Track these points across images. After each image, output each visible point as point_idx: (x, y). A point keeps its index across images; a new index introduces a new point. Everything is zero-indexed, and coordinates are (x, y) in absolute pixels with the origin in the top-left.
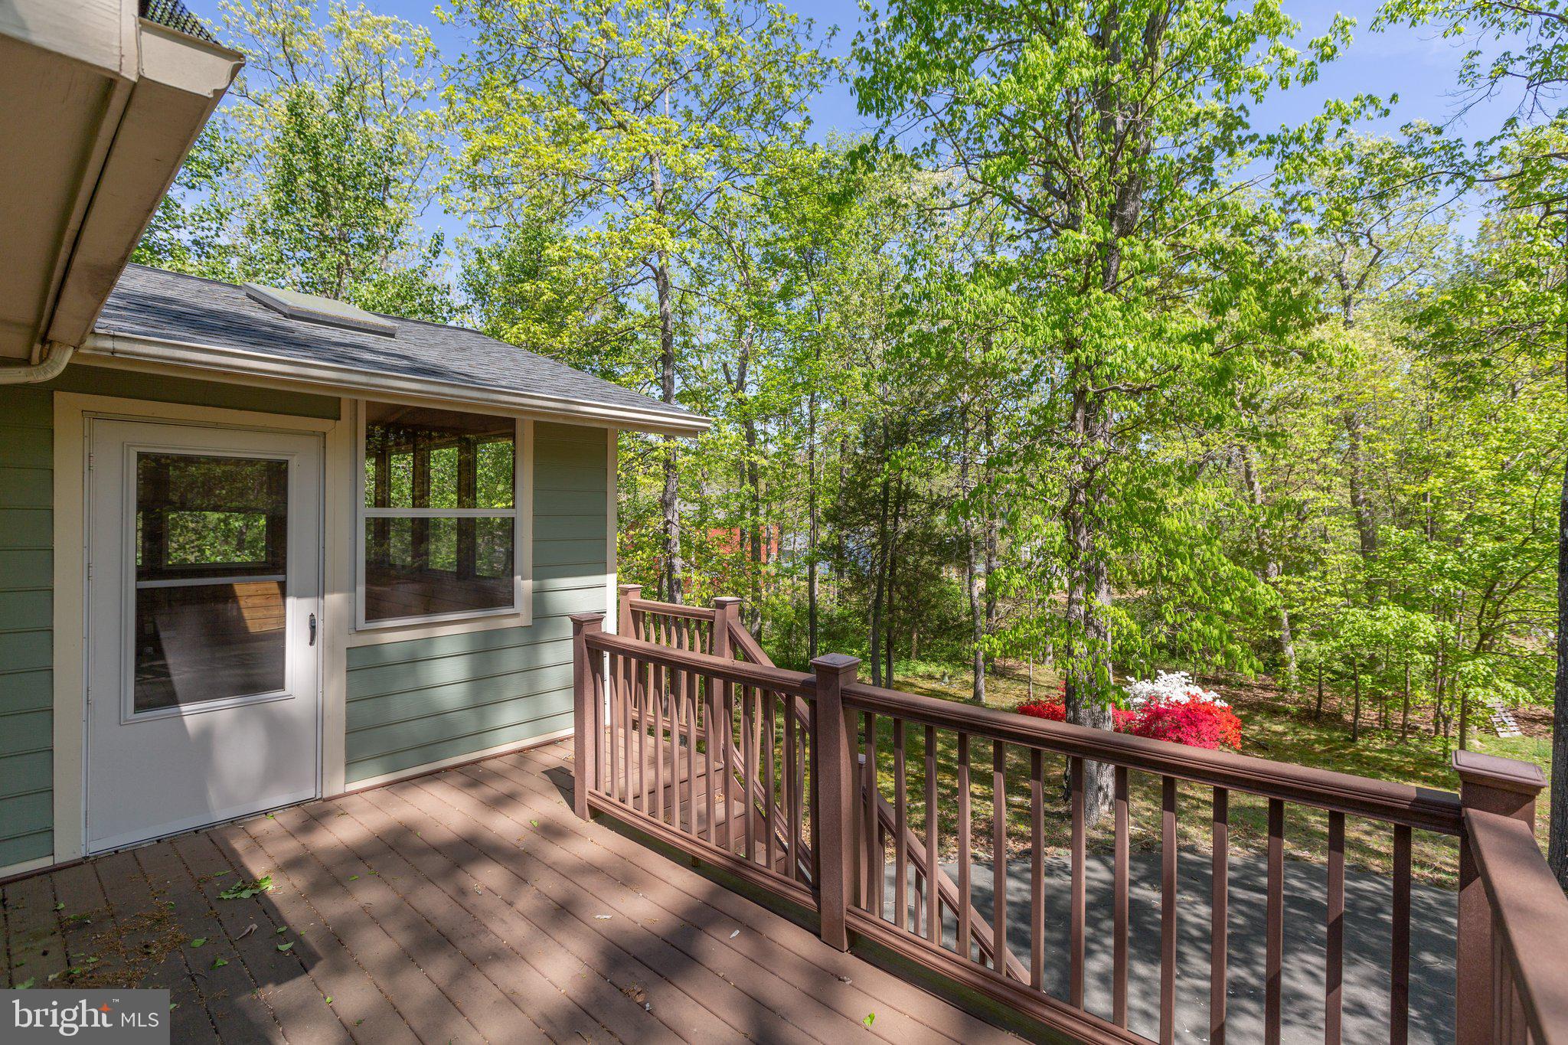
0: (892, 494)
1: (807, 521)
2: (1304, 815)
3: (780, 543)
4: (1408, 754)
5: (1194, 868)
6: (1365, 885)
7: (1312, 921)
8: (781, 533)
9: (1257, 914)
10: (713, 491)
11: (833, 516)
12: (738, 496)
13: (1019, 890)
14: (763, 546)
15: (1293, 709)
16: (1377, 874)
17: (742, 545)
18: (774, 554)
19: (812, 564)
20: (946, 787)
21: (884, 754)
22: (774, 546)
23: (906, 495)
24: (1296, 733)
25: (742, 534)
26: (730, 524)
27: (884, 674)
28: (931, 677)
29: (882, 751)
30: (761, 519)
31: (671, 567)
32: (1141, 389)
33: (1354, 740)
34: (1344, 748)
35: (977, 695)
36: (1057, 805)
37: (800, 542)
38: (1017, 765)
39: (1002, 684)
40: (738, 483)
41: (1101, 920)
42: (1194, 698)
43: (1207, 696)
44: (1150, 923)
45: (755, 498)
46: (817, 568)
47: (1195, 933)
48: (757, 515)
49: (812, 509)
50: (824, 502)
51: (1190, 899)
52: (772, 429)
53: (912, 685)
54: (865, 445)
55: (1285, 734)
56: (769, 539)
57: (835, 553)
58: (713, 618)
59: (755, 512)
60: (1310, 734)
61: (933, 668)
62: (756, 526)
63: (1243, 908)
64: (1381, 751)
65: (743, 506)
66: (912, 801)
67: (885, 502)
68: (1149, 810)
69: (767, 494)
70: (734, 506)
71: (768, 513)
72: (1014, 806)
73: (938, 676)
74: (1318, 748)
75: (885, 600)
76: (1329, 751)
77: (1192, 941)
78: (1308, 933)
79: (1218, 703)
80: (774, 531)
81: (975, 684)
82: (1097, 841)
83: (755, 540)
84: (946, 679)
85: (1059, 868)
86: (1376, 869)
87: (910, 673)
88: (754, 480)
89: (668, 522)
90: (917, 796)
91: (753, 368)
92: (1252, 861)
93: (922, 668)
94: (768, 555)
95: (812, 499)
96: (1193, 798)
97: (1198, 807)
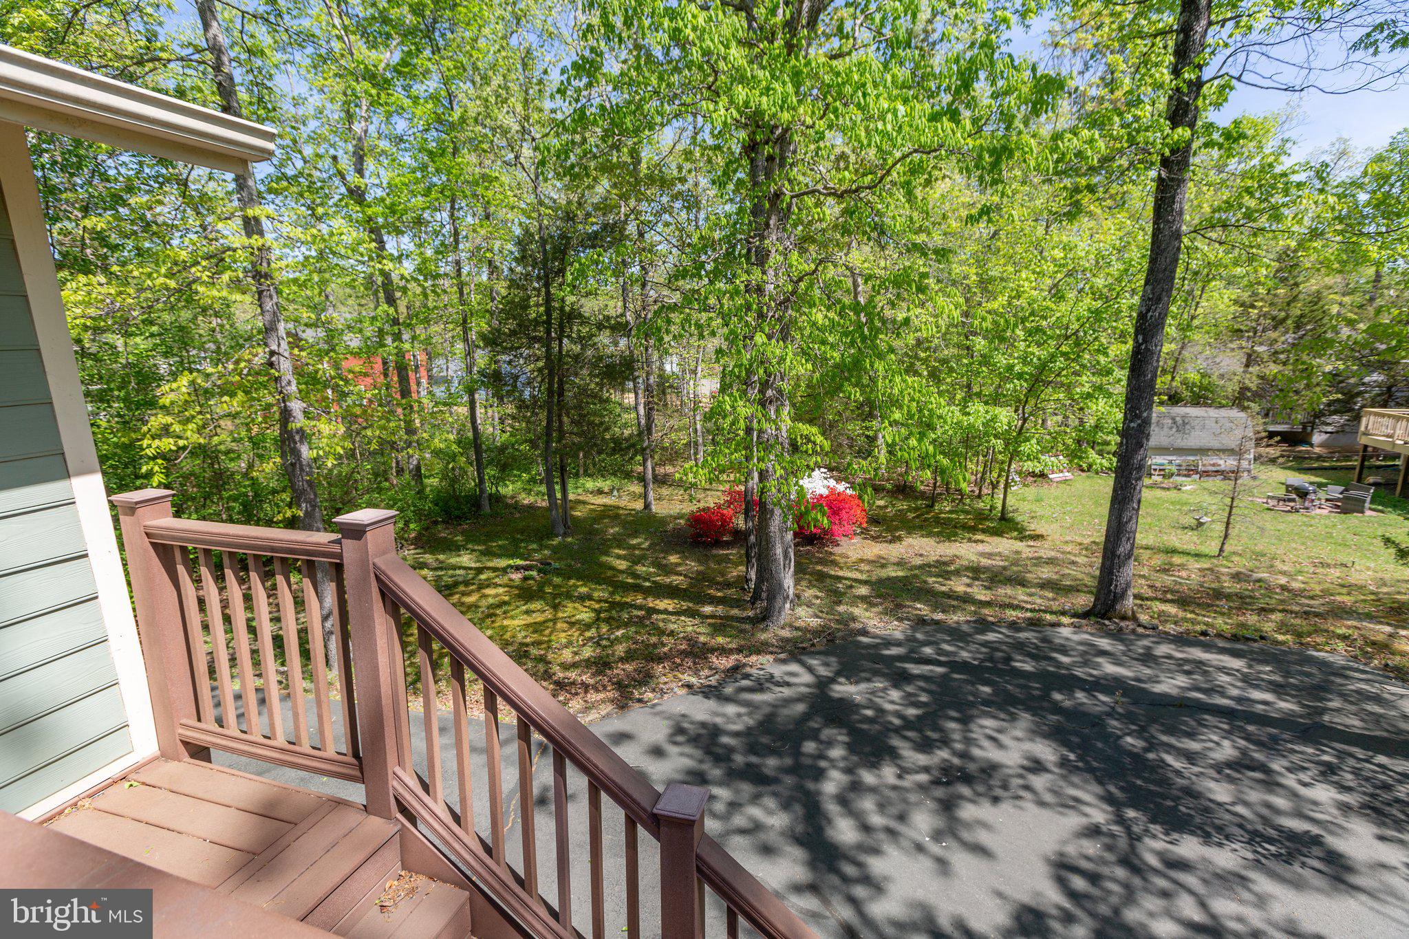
0: (555, 315)
1: (460, 346)
2: (924, 577)
3: (429, 370)
4: (967, 513)
5: (872, 651)
6: (991, 637)
7: (973, 684)
8: (430, 359)
9: (933, 687)
10: (340, 316)
11: (492, 341)
12: (374, 319)
13: (739, 715)
14: (412, 375)
15: (889, 486)
16: (993, 623)
17: (386, 375)
18: (424, 381)
19: (471, 392)
20: (640, 608)
21: (572, 582)
22: (423, 372)
23: (572, 316)
24: (893, 506)
25: (385, 363)
26: (368, 352)
27: (559, 495)
28: (600, 492)
29: (570, 578)
30: (407, 346)
31: (286, 415)
32: (845, 191)
33: (932, 506)
34: (928, 513)
35: (647, 506)
36: (744, 609)
37: (454, 368)
38: (699, 572)
39: (665, 491)
40: (372, 306)
41: (819, 730)
42: (832, 490)
43: (841, 487)
44: (860, 722)
45: (395, 322)
46: (477, 396)
47: (897, 721)
48: (401, 340)
49: (465, 332)
50: (479, 326)
51: (881, 685)
52: (406, 243)
53: (584, 503)
54: (521, 260)
55: (886, 507)
56: (417, 367)
57: (495, 380)
58: (340, 556)
59: (397, 337)
60: (903, 505)
61: (601, 483)
62: (401, 354)
63: (922, 684)
64: (951, 512)
65: (381, 330)
66: (611, 630)
67: (548, 322)
68: (817, 597)
69: (409, 317)
70: (369, 331)
71: (414, 338)
72: (707, 617)
73: (606, 490)
74: (911, 515)
75: (556, 425)
76: (917, 517)
77: (897, 731)
78: (974, 695)
79: (849, 492)
80: (422, 357)
81: (645, 496)
82: (787, 640)
83: (402, 369)
84: (615, 493)
85: (767, 680)
86: (990, 619)
87: (580, 491)
88: (391, 301)
89: (272, 353)
90: (614, 624)
91: (372, 168)
92: (909, 632)
93: (590, 484)
94: (419, 384)
95: (465, 321)
96: (846, 579)
97: (851, 587)
